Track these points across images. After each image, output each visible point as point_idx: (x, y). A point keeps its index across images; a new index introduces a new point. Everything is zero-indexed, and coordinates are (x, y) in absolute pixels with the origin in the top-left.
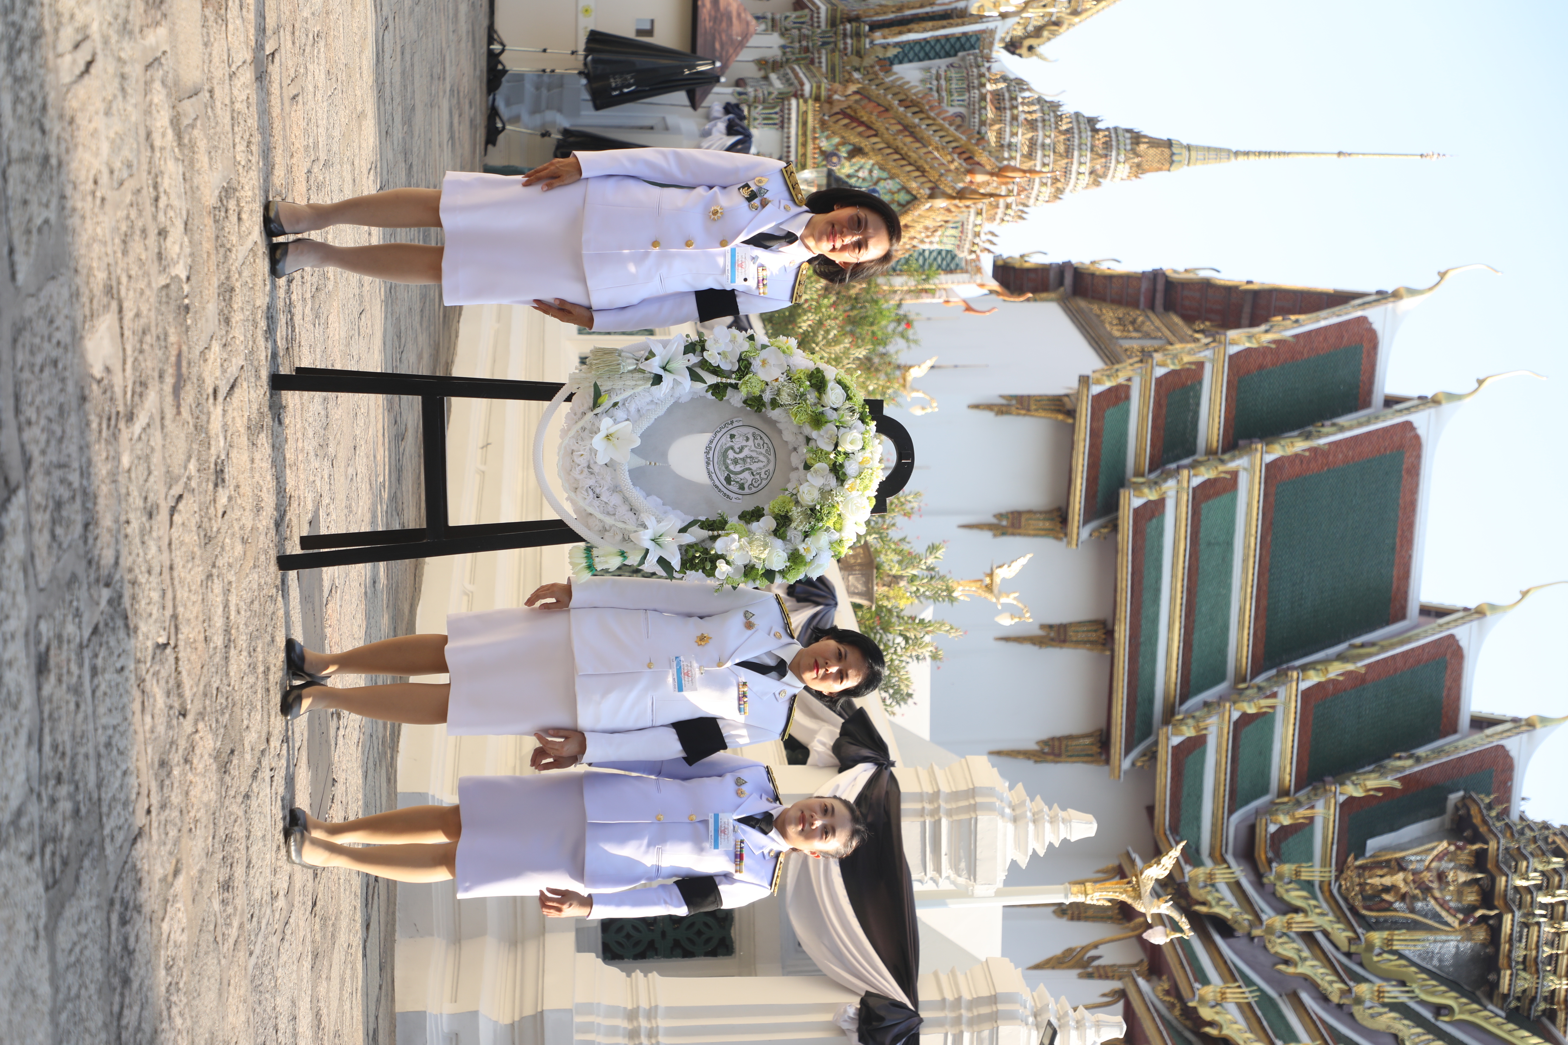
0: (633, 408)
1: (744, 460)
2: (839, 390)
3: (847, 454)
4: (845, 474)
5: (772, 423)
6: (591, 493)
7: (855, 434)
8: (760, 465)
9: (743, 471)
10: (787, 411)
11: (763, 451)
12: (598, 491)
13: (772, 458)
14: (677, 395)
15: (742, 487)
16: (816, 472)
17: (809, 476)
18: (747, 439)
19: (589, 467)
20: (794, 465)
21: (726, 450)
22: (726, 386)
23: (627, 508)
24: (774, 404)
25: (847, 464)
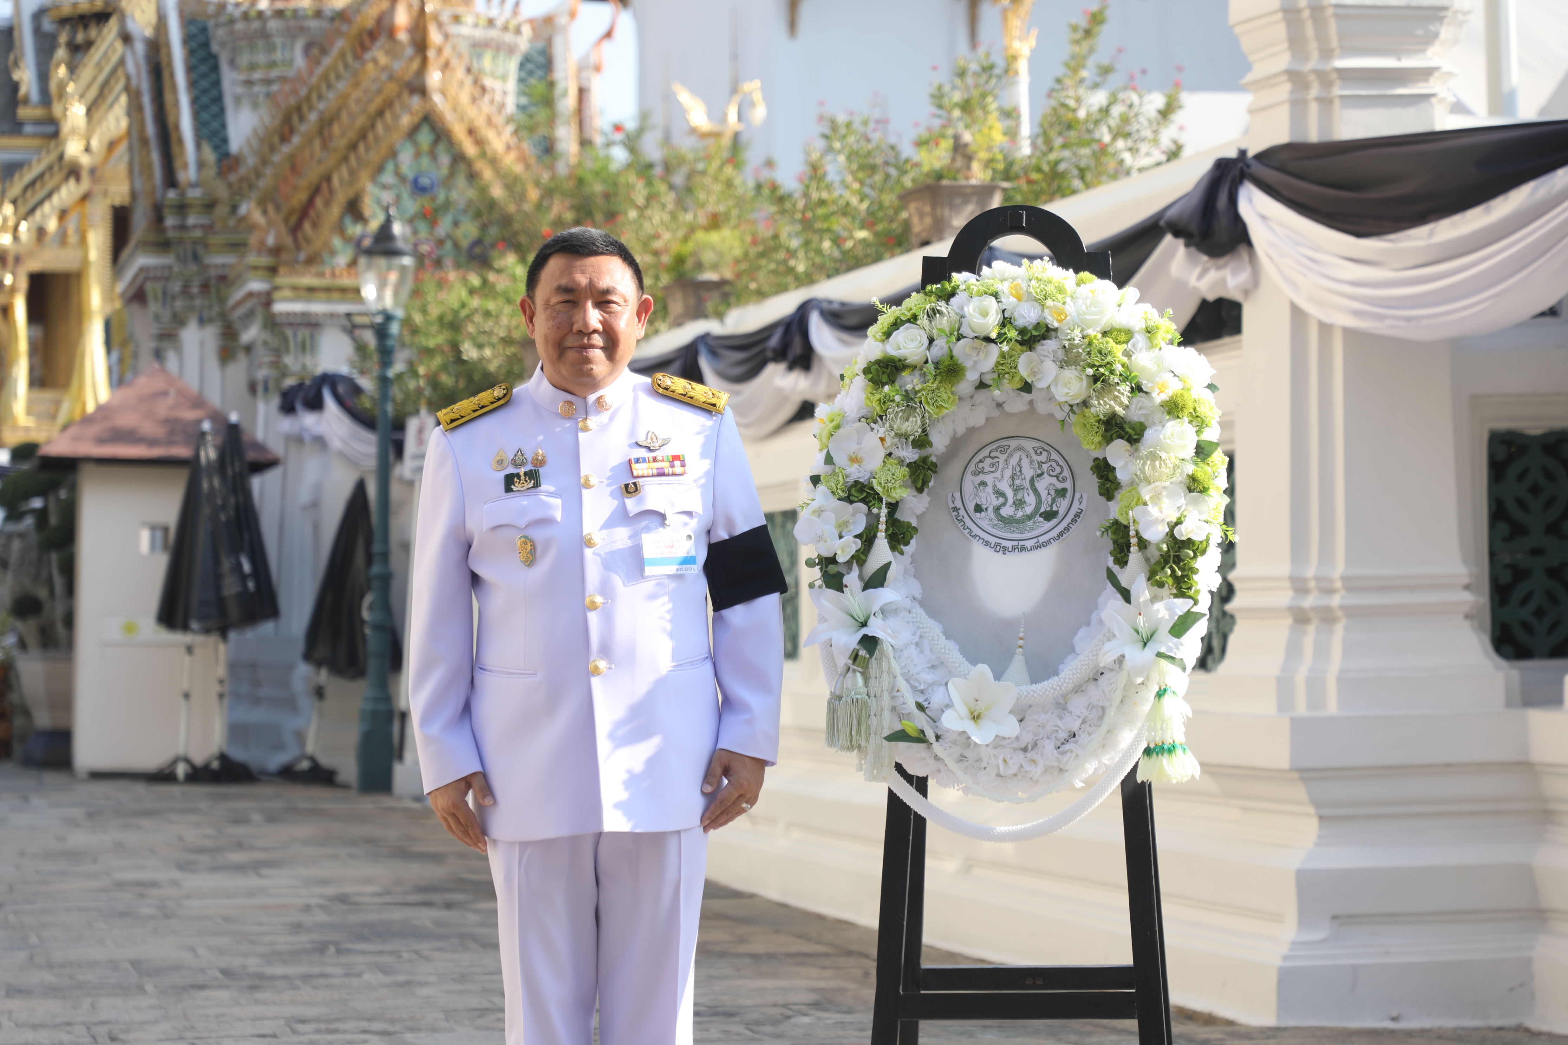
0: (928, 677)
1: (1017, 490)
2: (899, 336)
3: (1006, 322)
4: (1037, 326)
5: (956, 444)
6: (1067, 747)
7: (970, 310)
8: (1025, 462)
9: (1036, 491)
10: (934, 422)
11: (1003, 457)
12: (1063, 735)
13: (1013, 443)
14: (908, 603)
15: (1062, 493)
16: (1034, 374)
17: (1040, 385)
18: (983, 484)
19: (1025, 750)
20: (1025, 408)
21: (1001, 518)
22: (892, 521)
23: (1092, 687)
24: (922, 442)
25: (1020, 322)
